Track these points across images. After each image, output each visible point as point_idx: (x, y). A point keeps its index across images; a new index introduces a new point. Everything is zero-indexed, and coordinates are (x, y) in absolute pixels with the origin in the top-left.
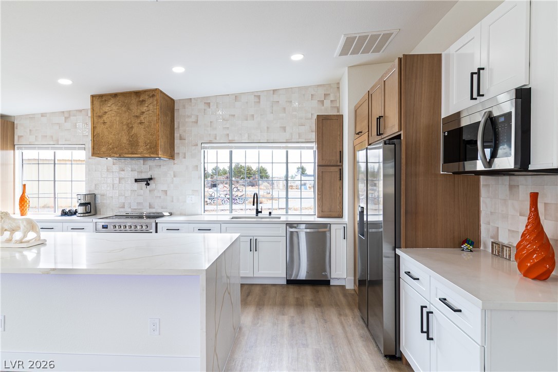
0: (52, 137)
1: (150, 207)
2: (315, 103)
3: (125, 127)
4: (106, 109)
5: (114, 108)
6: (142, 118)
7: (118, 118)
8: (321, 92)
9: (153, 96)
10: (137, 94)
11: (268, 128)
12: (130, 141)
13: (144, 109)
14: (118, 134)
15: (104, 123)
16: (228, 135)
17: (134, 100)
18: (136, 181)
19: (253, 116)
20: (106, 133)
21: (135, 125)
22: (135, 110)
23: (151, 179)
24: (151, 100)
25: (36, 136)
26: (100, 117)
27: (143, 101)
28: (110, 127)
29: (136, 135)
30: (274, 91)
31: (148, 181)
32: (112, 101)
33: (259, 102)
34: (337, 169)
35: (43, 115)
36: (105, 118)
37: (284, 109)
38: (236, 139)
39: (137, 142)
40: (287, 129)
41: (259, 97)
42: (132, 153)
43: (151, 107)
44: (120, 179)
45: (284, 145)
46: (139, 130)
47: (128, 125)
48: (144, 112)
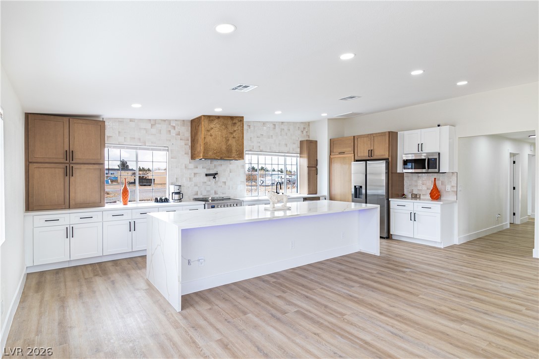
0: (140, 139)
1: (216, 193)
2: (299, 132)
3: (224, 139)
4: (212, 126)
5: (218, 126)
6: (234, 134)
7: (220, 133)
8: (302, 126)
9: (241, 121)
10: (232, 118)
11: (279, 144)
12: (227, 149)
13: (236, 128)
14: (220, 143)
15: (211, 135)
16: (260, 146)
17: (230, 122)
18: (207, 175)
19: (272, 136)
20: (212, 143)
21: (230, 139)
22: (231, 129)
23: (217, 174)
24: (240, 123)
25: (125, 138)
26: (208, 131)
27: (235, 123)
28: (215, 138)
29: (230, 145)
30: (282, 122)
31: (214, 175)
32: (216, 121)
33: (275, 128)
34: (314, 169)
35: (131, 120)
36: (212, 132)
37: (287, 134)
38: (264, 150)
39: (231, 150)
40: (288, 145)
41: (275, 125)
42: (228, 157)
43: (239, 127)
44: (195, 174)
45: (283, 154)
46: (232, 142)
47: (226, 138)
48: (235, 131)
